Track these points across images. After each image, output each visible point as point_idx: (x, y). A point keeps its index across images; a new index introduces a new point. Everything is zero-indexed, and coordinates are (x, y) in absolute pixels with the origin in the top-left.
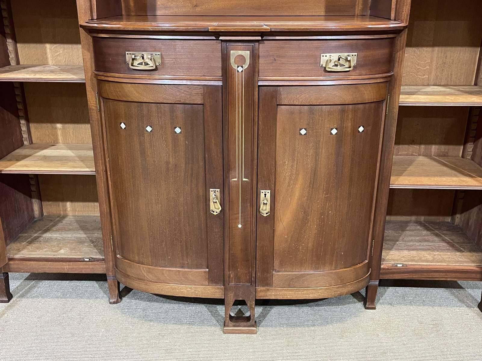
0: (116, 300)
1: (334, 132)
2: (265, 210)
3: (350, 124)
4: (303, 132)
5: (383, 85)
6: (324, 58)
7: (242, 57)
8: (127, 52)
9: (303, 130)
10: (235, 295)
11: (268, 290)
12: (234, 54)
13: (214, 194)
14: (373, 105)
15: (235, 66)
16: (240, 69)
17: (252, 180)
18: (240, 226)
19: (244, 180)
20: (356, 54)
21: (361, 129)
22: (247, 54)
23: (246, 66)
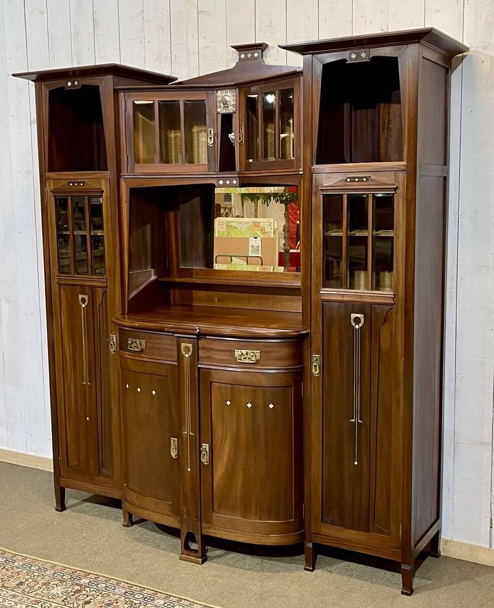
0: (127, 524)
1: (249, 405)
2: (205, 460)
3: (261, 402)
4: (228, 403)
5: (290, 374)
6: (237, 353)
7: (187, 348)
8: (129, 339)
9: (228, 401)
10: (188, 528)
11: (210, 527)
12: (183, 345)
13: (174, 441)
14: (280, 389)
15: (184, 353)
16: (187, 355)
17: (195, 434)
18: (189, 470)
19: (191, 434)
20: (259, 351)
21: (271, 406)
22: (190, 346)
23: (190, 354)
